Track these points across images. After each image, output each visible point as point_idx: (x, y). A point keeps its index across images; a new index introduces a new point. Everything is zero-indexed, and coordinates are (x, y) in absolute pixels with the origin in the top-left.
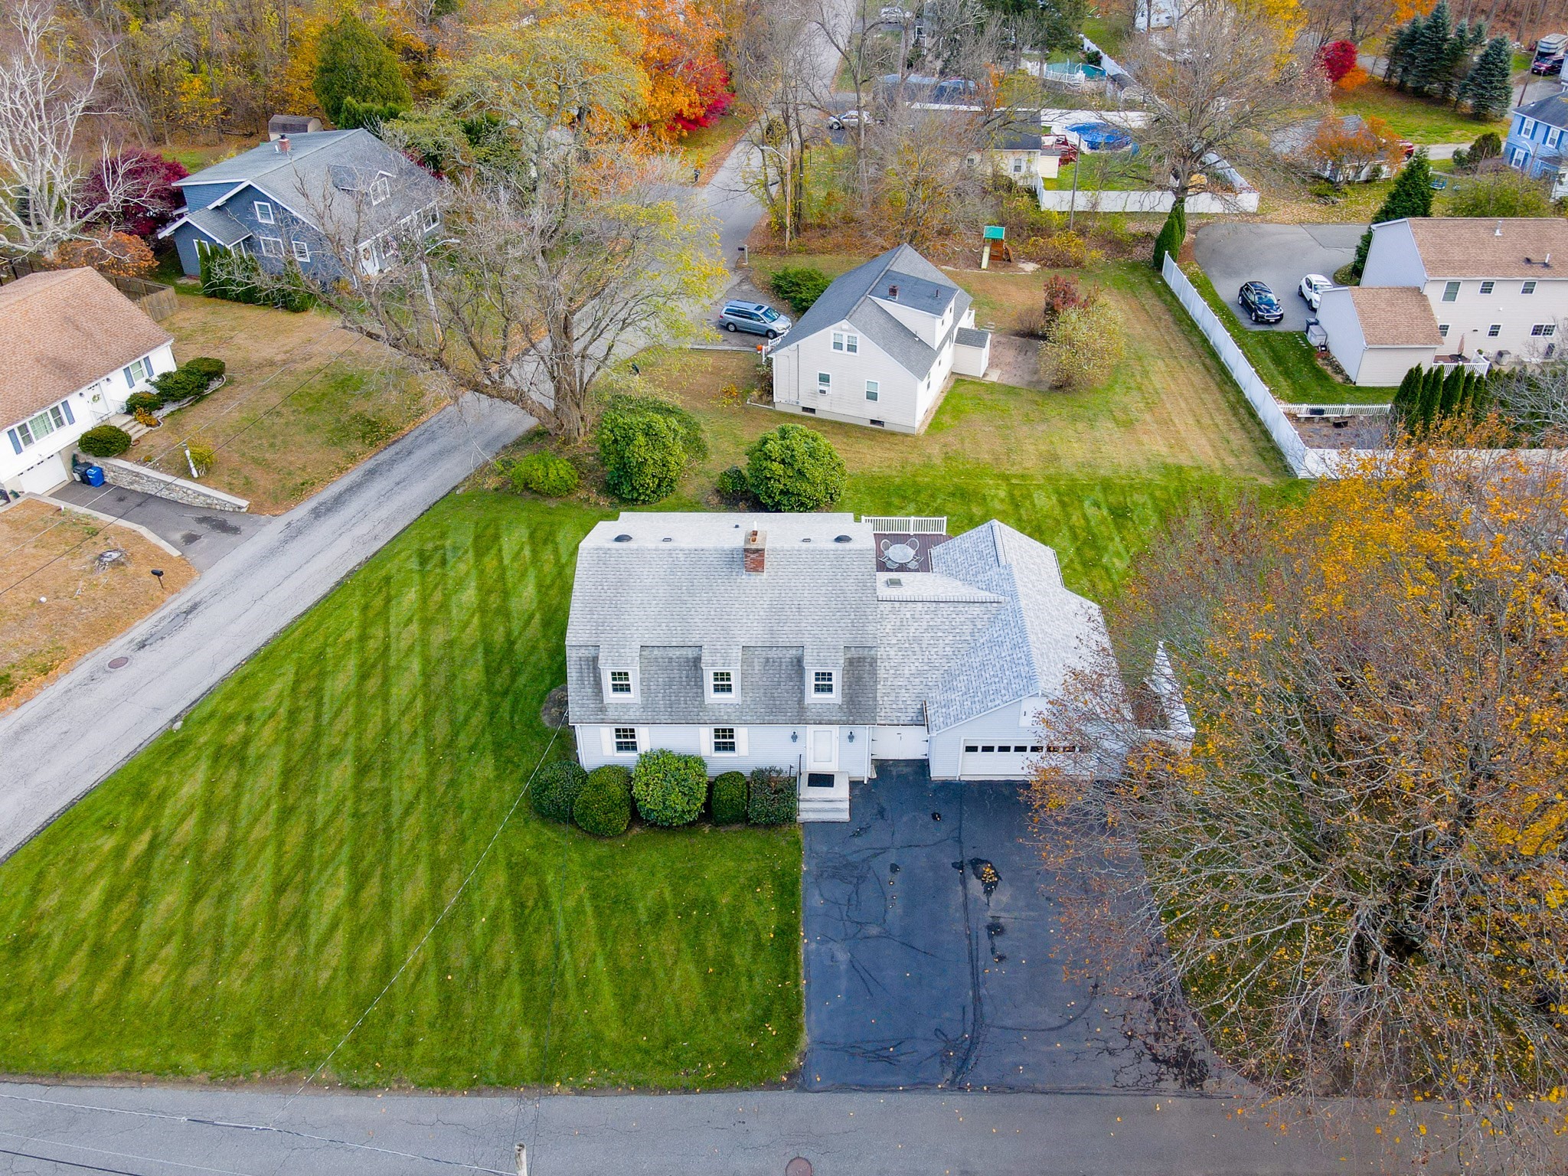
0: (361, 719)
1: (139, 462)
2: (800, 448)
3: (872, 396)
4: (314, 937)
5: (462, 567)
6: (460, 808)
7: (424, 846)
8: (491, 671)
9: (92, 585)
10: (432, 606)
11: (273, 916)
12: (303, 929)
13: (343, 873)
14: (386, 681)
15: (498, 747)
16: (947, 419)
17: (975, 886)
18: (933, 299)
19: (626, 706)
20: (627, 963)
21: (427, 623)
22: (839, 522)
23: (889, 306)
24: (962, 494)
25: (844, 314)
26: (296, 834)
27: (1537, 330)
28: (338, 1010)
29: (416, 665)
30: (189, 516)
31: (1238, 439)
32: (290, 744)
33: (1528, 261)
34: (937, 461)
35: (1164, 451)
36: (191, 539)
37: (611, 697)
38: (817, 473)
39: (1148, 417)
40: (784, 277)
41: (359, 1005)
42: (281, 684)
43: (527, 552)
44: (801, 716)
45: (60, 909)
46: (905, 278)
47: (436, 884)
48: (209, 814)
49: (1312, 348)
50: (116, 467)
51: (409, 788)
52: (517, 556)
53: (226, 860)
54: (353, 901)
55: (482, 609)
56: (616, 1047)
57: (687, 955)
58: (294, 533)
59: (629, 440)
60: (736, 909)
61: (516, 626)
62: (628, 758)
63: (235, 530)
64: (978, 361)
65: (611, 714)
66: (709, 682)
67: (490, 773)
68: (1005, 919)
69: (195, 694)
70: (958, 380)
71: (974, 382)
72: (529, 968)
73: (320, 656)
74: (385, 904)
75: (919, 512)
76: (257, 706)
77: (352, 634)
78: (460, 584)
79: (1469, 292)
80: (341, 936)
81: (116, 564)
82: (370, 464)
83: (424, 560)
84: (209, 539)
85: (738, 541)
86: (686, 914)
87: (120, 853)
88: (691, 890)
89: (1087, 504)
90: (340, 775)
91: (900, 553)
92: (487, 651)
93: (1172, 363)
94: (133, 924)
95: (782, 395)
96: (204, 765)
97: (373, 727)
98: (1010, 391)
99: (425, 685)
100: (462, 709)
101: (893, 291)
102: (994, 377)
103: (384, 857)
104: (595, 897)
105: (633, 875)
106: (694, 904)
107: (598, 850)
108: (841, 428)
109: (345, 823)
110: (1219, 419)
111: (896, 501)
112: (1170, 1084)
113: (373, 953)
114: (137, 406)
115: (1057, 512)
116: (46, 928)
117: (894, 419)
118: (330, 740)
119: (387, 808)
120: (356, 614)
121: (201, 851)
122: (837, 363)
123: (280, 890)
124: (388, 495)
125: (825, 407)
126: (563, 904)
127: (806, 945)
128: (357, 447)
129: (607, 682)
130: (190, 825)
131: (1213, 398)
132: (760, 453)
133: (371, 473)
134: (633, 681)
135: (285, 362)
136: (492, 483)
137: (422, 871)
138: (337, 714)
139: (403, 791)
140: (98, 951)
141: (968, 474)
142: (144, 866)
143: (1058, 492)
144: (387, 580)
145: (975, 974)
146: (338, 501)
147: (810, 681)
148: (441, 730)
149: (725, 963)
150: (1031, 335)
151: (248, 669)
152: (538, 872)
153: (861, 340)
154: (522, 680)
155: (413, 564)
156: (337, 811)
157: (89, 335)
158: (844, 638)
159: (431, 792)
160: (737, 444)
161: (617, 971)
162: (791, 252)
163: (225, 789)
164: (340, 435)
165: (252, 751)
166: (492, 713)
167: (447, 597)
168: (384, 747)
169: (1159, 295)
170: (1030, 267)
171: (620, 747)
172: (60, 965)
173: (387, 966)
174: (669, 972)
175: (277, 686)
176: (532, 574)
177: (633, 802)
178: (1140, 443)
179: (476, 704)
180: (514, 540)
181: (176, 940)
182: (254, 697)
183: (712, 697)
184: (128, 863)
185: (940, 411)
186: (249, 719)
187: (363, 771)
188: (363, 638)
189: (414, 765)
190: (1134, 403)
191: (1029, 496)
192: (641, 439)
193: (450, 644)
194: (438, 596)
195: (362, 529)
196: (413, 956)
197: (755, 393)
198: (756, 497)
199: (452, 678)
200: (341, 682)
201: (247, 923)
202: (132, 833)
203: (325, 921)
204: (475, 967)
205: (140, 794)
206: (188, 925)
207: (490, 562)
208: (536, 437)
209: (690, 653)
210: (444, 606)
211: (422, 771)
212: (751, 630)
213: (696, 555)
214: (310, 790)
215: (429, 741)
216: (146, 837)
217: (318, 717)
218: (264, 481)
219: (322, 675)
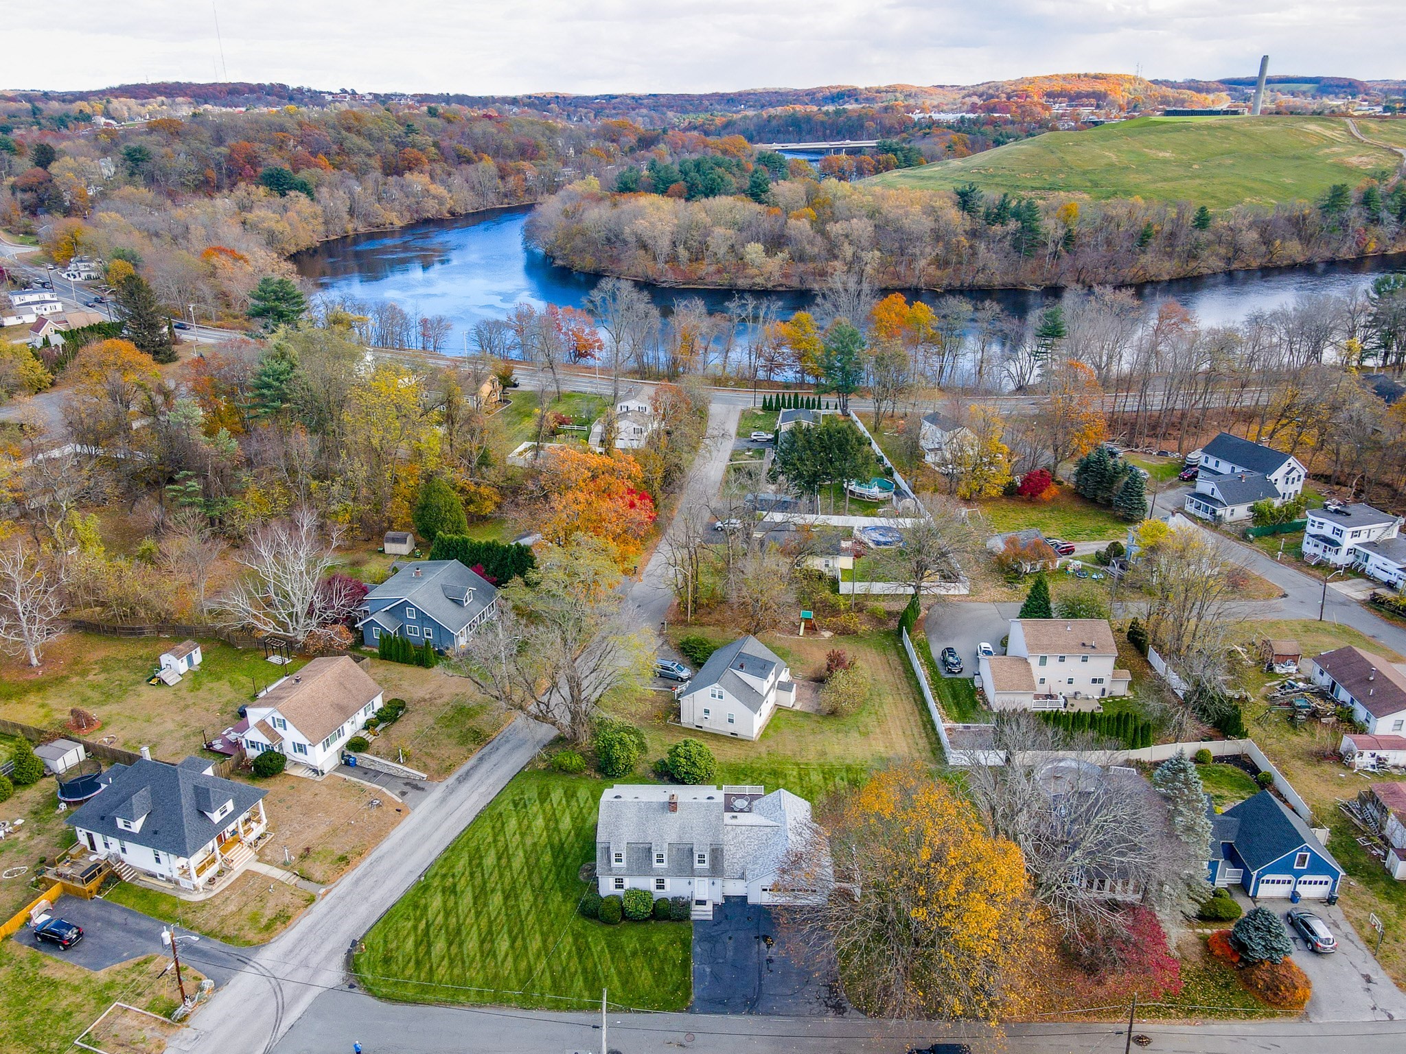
0: (501, 875)
1: (373, 754)
2: (694, 751)
3: (731, 721)
4: (500, 959)
5: (535, 809)
6: (549, 914)
7: (537, 926)
8: (555, 857)
9: (370, 816)
10: (524, 828)
11: (482, 952)
12: (495, 956)
13: (506, 936)
14: (509, 861)
15: (562, 889)
16: (771, 732)
17: (763, 945)
18: (762, 669)
19: (620, 868)
20: (624, 971)
21: (523, 835)
22: (710, 790)
23: (739, 674)
24: (775, 773)
25: (717, 680)
26: (484, 922)
27: (1094, 681)
28: (513, 983)
29: (521, 854)
30: (400, 782)
31: (923, 742)
32: (473, 886)
33: (1084, 645)
34: (764, 755)
35: (882, 749)
36: (403, 794)
37: (614, 864)
38: (702, 764)
39: (878, 730)
40: (687, 642)
41: (522, 983)
42: (464, 861)
43: (564, 802)
44: (692, 873)
45: (398, 948)
46: (749, 657)
47: (544, 941)
48: (447, 915)
49: (975, 689)
50: (364, 758)
51: (527, 905)
52: (559, 803)
53: (459, 932)
54: (512, 946)
55: (547, 827)
56: (620, 998)
57: (646, 968)
58: (451, 791)
59: (612, 747)
60: (665, 952)
61: (563, 836)
62: (620, 892)
63: (423, 789)
64: (789, 699)
65: (614, 872)
66: (655, 858)
67: (560, 899)
68: (774, 957)
69: (426, 865)
70: (779, 708)
71: (787, 710)
72: (585, 971)
73: (478, 849)
74: (526, 948)
75: (752, 783)
76: (456, 871)
77: (490, 839)
78: (535, 816)
79: (1052, 662)
80: (510, 959)
81: (379, 806)
82: (480, 755)
83: (516, 805)
84: (412, 794)
85: (666, 799)
86: (645, 953)
87: (415, 928)
88: (647, 945)
89: (837, 779)
90: (497, 899)
91: (740, 803)
92: (552, 847)
93: (897, 697)
94: (428, 953)
95: (686, 719)
96: (439, 895)
97: (507, 880)
98: (806, 715)
99: (527, 862)
100: (545, 873)
101: (742, 666)
102: (798, 707)
103: (521, 930)
104: (608, 946)
105: (623, 939)
106: (648, 949)
107: (610, 929)
108: (716, 736)
109: (503, 917)
110: (916, 731)
111: (742, 777)
112: (831, 1013)
113: (523, 965)
114: (368, 726)
115: (821, 783)
116: (395, 955)
117: (742, 732)
118: (489, 886)
119: (519, 912)
120: (490, 830)
121: (447, 928)
122: (713, 704)
123: (482, 942)
124: (491, 771)
125: (707, 726)
126: (596, 950)
127: (694, 965)
128: (471, 746)
129: (613, 858)
130: (440, 918)
131: (915, 719)
132: (674, 752)
133: (481, 759)
134: (624, 857)
135: (431, 699)
136: (542, 766)
137: (538, 936)
138: (491, 874)
139: (525, 906)
140: (418, 963)
141: (779, 763)
142: (426, 932)
143: (823, 773)
144: (501, 814)
145: (760, 977)
146: (467, 775)
147: (696, 858)
148: (537, 882)
149: (662, 971)
150: (819, 680)
151: (446, 855)
152: (585, 937)
153: (725, 693)
154: (569, 861)
155: (511, 807)
156: (499, 913)
157: (350, 691)
158: (709, 840)
159: (537, 907)
160: (663, 745)
161: (619, 973)
162: (691, 625)
163: (451, 904)
164: (463, 740)
165: (458, 889)
166: (558, 874)
167: (530, 823)
168: (513, 888)
169: (899, 654)
170: (827, 634)
171: (617, 887)
172: (405, 967)
173: (530, 970)
174: (640, 974)
175: (462, 862)
176: (567, 811)
177: (623, 909)
178: (870, 745)
179: (550, 871)
180: (557, 795)
181: (446, 959)
182: (452, 867)
183: (656, 865)
184: (419, 931)
185: (768, 727)
186: (453, 876)
187: (506, 898)
188: (495, 841)
189: (527, 897)
190: (871, 721)
191: (808, 775)
192: (618, 746)
193: (535, 844)
194: (526, 822)
195: (482, 789)
196: (539, 967)
197: (672, 717)
198: (673, 775)
199: (538, 860)
200: (490, 860)
201: (472, 954)
202: (418, 920)
203: (503, 953)
204: (564, 971)
205: (416, 907)
206: (450, 955)
207: (547, 806)
208: (559, 741)
209: (647, 846)
210: (529, 827)
211: (531, 899)
212: (672, 837)
213: (649, 805)
214: (485, 905)
215: (532, 886)
216: (424, 922)
217: (483, 875)
218: (433, 764)
219: (481, 857)
